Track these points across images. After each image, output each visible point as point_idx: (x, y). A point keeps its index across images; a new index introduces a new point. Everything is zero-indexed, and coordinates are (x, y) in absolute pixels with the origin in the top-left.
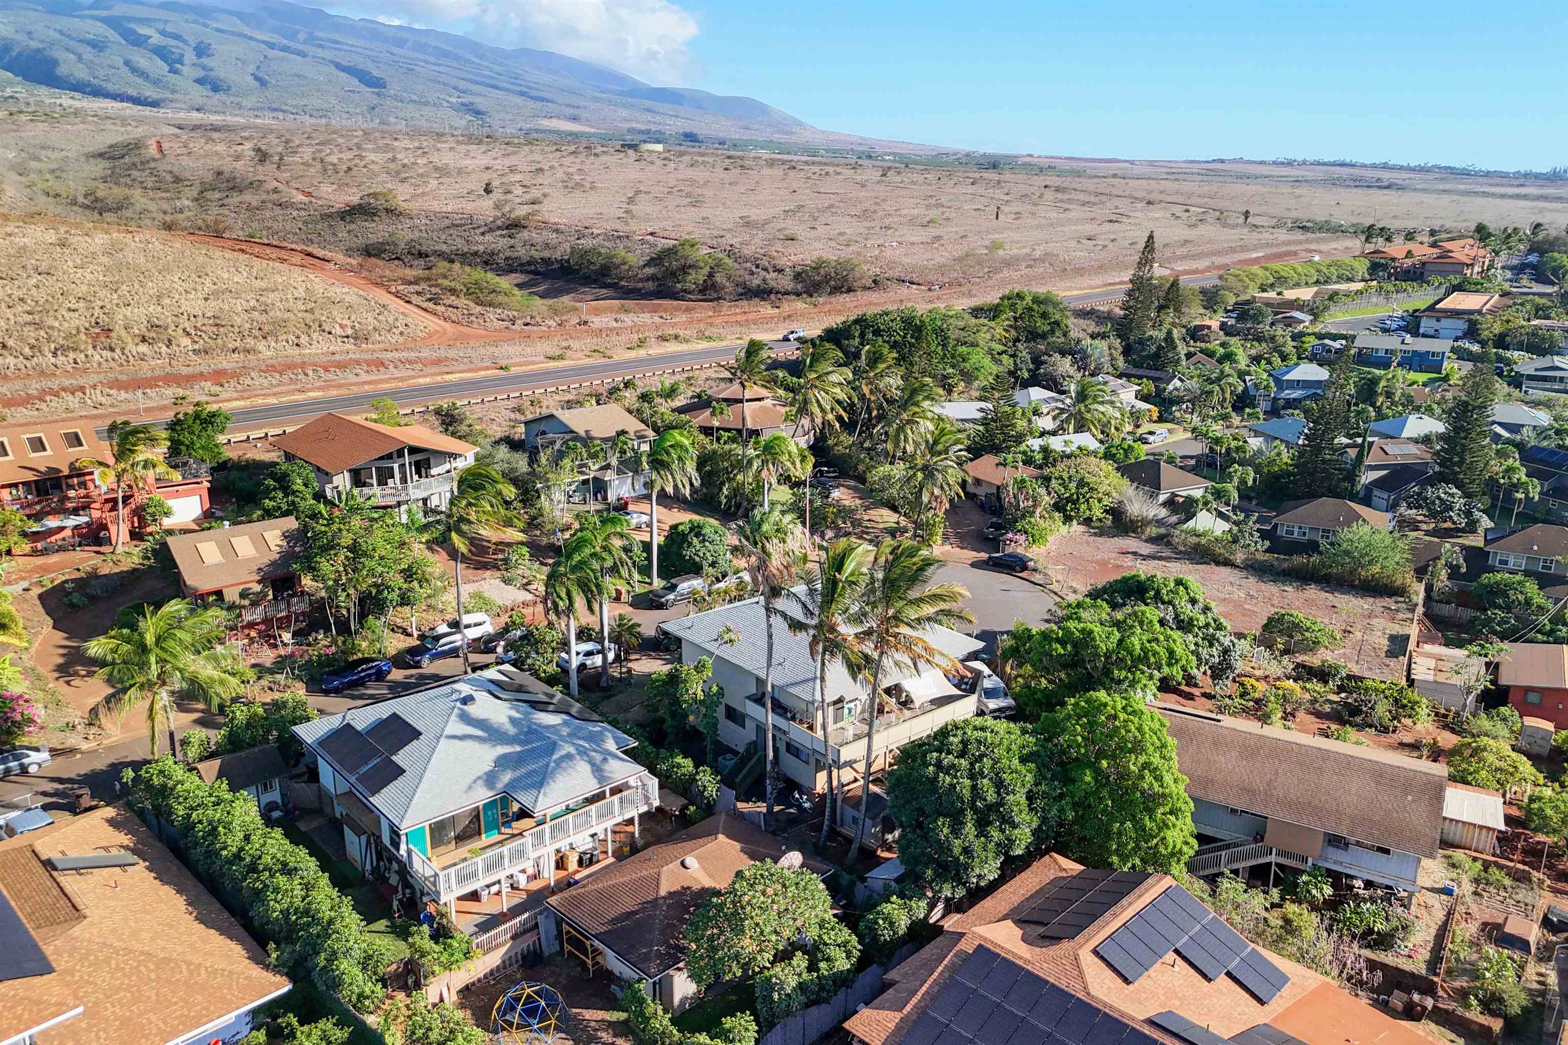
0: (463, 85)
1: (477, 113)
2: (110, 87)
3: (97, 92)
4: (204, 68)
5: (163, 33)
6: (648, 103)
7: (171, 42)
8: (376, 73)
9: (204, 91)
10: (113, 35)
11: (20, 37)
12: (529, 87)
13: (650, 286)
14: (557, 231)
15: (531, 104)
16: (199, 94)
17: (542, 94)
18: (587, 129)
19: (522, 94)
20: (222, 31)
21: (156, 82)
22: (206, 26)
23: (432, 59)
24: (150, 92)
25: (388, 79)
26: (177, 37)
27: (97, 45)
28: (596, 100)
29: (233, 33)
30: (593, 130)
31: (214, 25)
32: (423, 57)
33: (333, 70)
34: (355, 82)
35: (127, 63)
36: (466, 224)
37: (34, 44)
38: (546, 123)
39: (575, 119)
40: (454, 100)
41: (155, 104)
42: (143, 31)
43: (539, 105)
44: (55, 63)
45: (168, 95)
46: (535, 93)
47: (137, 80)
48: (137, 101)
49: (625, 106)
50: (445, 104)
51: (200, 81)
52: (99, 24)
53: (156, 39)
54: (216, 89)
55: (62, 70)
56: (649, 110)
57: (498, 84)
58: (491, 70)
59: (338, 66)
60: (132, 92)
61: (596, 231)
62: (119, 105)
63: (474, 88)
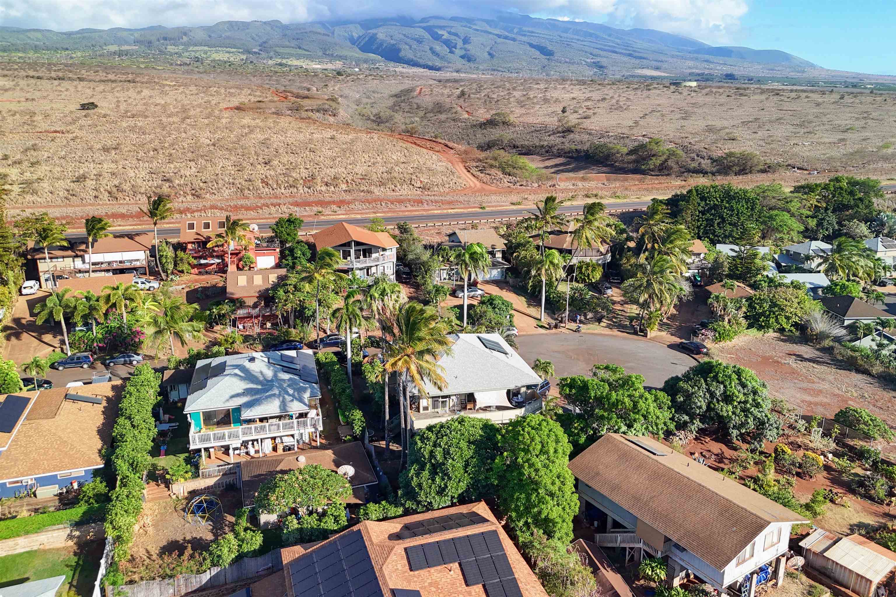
0: (596, 52)
1: (601, 67)
2: (421, 61)
3: (416, 64)
4: (466, 50)
5: (449, 33)
6: (707, 57)
7: (453, 37)
8: (550, 48)
9: (463, 61)
10: (427, 35)
11: (388, 39)
12: (634, 51)
13: (631, 166)
14: (590, 134)
15: (633, 60)
16: (460, 63)
17: (640, 55)
18: (663, 74)
19: (630, 55)
20: (477, 30)
21: (442, 58)
22: (470, 28)
23: (582, 39)
24: (438, 63)
25: (556, 51)
26: (456, 35)
27: (419, 41)
28: (673, 56)
29: (482, 31)
30: (666, 75)
31: (474, 27)
32: (577, 37)
33: (528, 48)
34: (538, 53)
35: (431, 49)
36: (543, 129)
37: (393, 42)
38: (639, 72)
39: (657, 68)
40: (588, 60)
41: (438, 69)
42: (440, 32)
43: (638, 61)
44: (399, 50)
45: (446, 64)
46: (637, 54)
47: (435, 58)
48: (431, 68)
49: (692, 59)
50: (584, 63)
51: (462, 57)
52: (421, 30)
53: (446, 36)
54: (469, 60)
55: (402, 54)
56: (707, 61)
57: (617, 50)
58: (613, 42)
59: (532, 46)
60: (430, 63)
61: (611, 134)
62: (422, 70)
63: (602, 53)
